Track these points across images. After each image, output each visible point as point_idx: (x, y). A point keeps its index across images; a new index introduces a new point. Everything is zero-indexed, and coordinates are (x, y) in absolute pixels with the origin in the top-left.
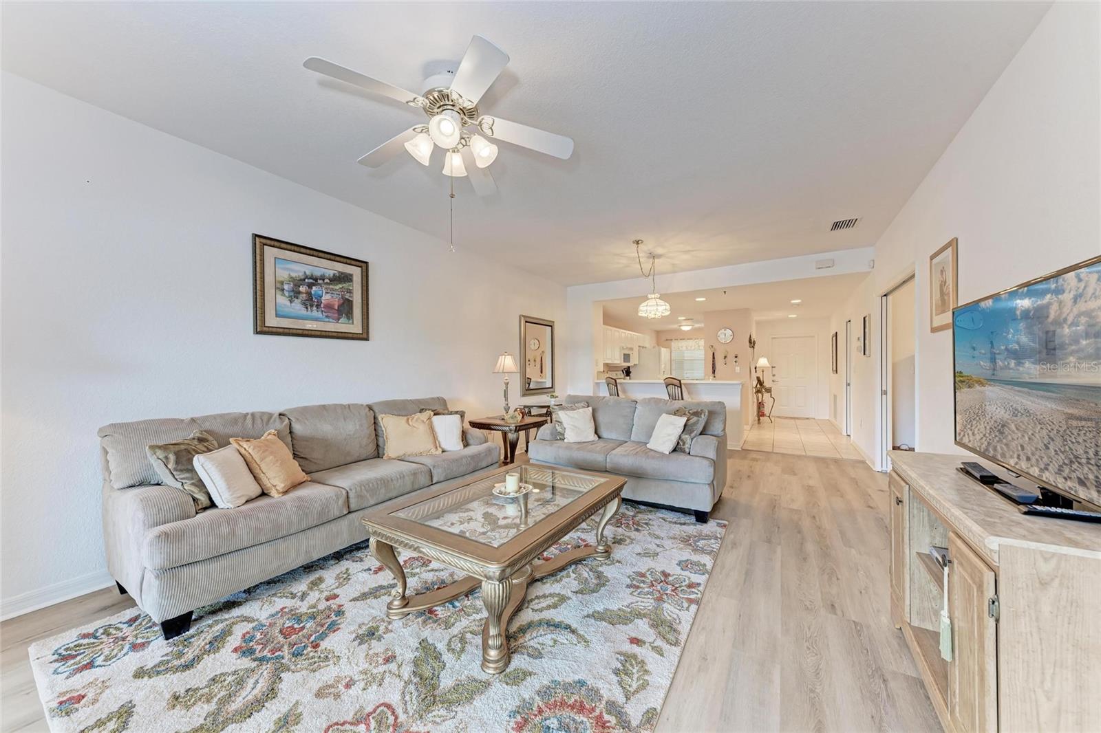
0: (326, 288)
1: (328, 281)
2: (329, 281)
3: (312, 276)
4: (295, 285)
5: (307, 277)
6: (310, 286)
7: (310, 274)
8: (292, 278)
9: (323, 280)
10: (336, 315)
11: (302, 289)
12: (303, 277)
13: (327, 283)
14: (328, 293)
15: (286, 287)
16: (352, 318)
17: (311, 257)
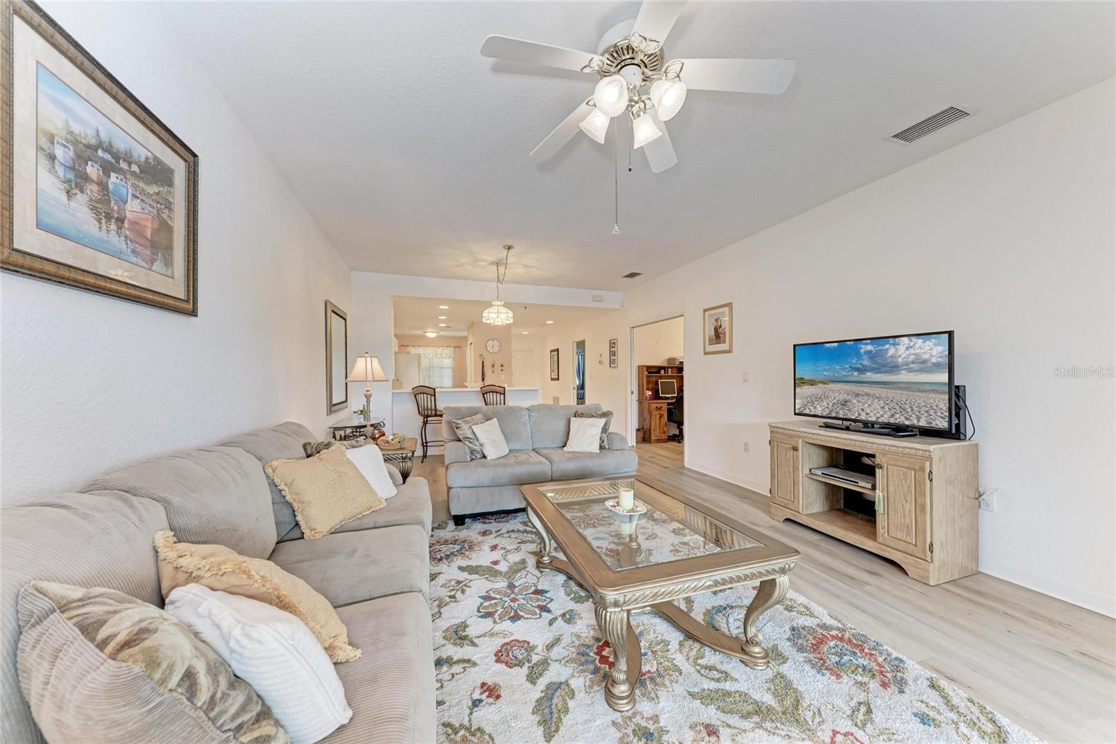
0: (133, 186)
1: (135, 168)
2: (138, 171)
3: (110, 145)
4: (78, 156)
5: (100, 145)
6: (107, 168)
7: (107, 140)
8: (71, 133)
9: (130, 164)
10: (149, 253)
11: (92, 170)
12: (93, 141)
13: (133, 173)
14: (137, 197)
15: (59, 152)
16: (172, 265)
17: (112, 100)
